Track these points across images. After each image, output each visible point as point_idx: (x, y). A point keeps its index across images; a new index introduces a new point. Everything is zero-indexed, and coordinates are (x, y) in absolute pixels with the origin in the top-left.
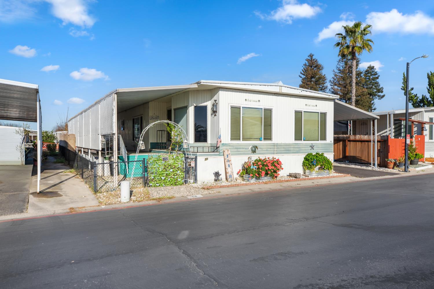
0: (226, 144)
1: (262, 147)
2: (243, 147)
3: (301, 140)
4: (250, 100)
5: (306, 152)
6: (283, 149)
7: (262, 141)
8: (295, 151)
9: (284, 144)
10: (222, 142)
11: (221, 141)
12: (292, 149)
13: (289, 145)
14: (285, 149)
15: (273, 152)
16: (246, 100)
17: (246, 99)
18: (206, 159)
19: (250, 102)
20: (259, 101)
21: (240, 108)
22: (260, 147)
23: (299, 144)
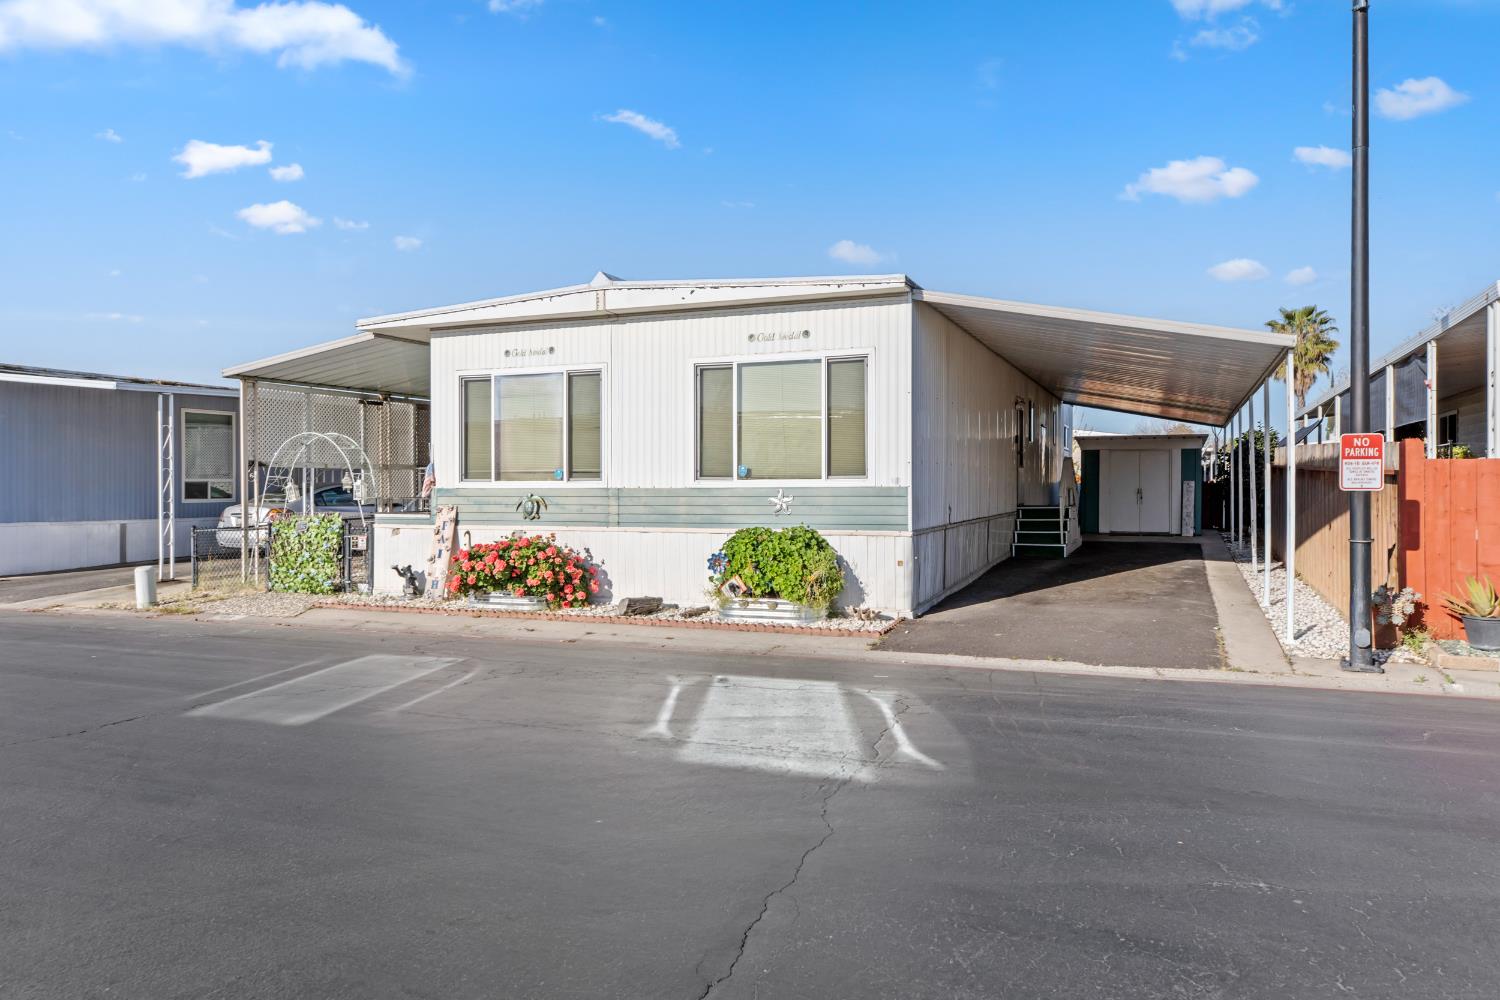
0: (448, 490)
1: (561, 501)
2: (498, 500)
3: (730, 475)
4: (519, 351)
5: (730, 524)
6: (642, 510)
7: (562, 479)
8: (698, 519)
9: (647, 490)
10: (438, 485)
11: (433, 483)
12: (682, 510)
13: (673, 493)
14: (652, 510)
15: (602, 518)
16: (507, 352)
17: (508, 349)
18: (396, 531)
19: (519, 358)
20: (552, 350)
21: (490, 380)
22: (555, 500)
23: (715, 493)
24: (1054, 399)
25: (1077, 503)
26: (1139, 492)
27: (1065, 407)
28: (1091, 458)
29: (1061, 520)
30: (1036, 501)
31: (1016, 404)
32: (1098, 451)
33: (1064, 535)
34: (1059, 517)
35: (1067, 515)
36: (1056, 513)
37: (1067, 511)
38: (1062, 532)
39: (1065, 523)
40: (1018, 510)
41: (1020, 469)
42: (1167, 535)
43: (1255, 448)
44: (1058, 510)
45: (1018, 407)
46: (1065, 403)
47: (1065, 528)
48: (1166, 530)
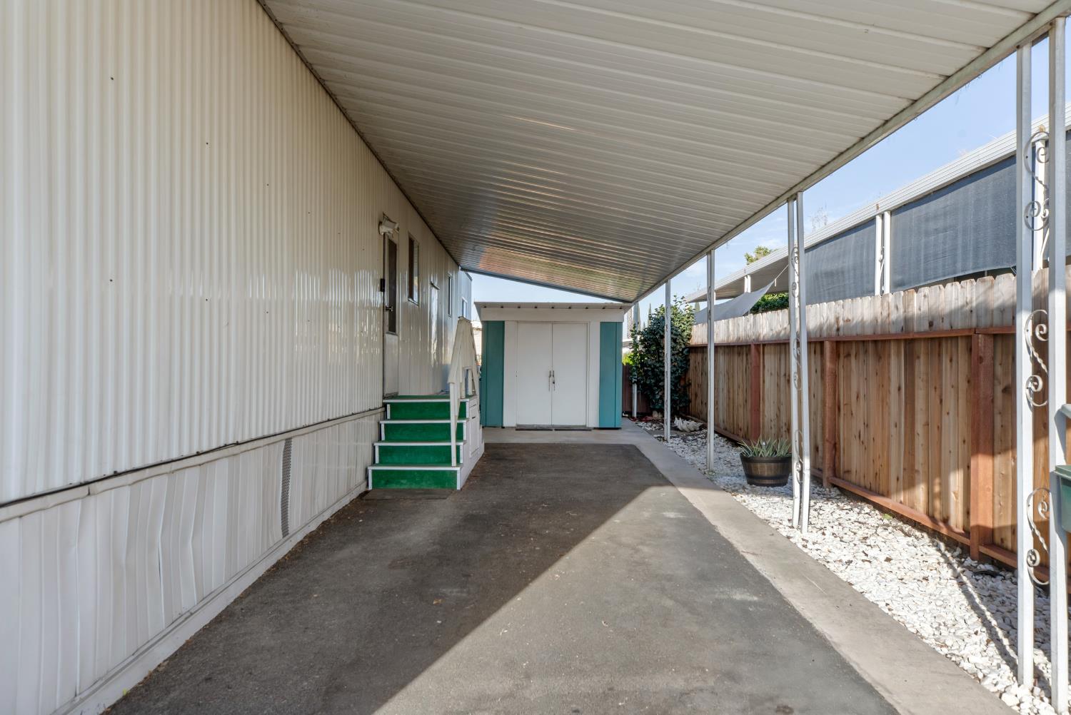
24: (449, 257)
25: (478, 393)
26: (552, 375)
27: (462, 274)
28: (495, 332)
29: (453, 422)
30: (418, 387)
31: (380, 223)
32: (503, 322)
33: (458, 448)
34: (449, 418)
35: (462, 414)
36: (444, 409)
37: (463, 406)
38: (453, 444)
39: (460, 427)
40: (385, 405)
41: (388, 337)
42: (584, 429)
43: (672, 325)
44: (448, 404)
45: (384, 229)
46: (462, 269)
47: (460, 437)
48: (582, 423)
